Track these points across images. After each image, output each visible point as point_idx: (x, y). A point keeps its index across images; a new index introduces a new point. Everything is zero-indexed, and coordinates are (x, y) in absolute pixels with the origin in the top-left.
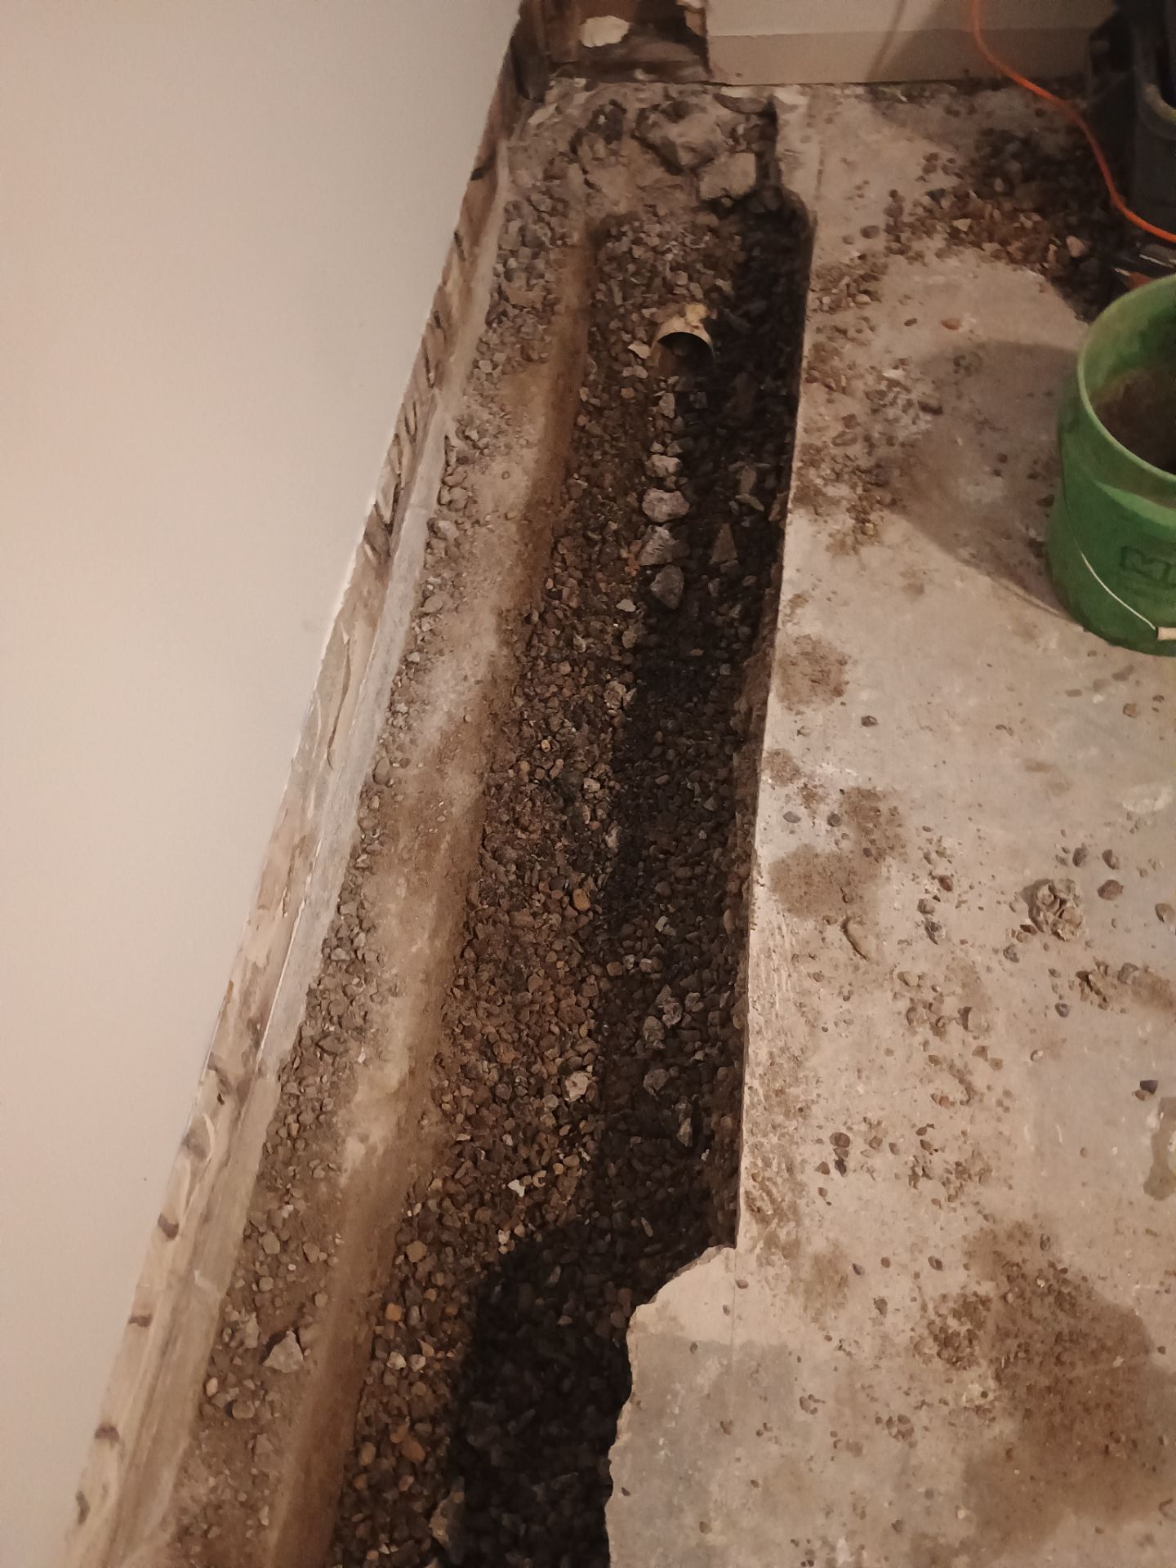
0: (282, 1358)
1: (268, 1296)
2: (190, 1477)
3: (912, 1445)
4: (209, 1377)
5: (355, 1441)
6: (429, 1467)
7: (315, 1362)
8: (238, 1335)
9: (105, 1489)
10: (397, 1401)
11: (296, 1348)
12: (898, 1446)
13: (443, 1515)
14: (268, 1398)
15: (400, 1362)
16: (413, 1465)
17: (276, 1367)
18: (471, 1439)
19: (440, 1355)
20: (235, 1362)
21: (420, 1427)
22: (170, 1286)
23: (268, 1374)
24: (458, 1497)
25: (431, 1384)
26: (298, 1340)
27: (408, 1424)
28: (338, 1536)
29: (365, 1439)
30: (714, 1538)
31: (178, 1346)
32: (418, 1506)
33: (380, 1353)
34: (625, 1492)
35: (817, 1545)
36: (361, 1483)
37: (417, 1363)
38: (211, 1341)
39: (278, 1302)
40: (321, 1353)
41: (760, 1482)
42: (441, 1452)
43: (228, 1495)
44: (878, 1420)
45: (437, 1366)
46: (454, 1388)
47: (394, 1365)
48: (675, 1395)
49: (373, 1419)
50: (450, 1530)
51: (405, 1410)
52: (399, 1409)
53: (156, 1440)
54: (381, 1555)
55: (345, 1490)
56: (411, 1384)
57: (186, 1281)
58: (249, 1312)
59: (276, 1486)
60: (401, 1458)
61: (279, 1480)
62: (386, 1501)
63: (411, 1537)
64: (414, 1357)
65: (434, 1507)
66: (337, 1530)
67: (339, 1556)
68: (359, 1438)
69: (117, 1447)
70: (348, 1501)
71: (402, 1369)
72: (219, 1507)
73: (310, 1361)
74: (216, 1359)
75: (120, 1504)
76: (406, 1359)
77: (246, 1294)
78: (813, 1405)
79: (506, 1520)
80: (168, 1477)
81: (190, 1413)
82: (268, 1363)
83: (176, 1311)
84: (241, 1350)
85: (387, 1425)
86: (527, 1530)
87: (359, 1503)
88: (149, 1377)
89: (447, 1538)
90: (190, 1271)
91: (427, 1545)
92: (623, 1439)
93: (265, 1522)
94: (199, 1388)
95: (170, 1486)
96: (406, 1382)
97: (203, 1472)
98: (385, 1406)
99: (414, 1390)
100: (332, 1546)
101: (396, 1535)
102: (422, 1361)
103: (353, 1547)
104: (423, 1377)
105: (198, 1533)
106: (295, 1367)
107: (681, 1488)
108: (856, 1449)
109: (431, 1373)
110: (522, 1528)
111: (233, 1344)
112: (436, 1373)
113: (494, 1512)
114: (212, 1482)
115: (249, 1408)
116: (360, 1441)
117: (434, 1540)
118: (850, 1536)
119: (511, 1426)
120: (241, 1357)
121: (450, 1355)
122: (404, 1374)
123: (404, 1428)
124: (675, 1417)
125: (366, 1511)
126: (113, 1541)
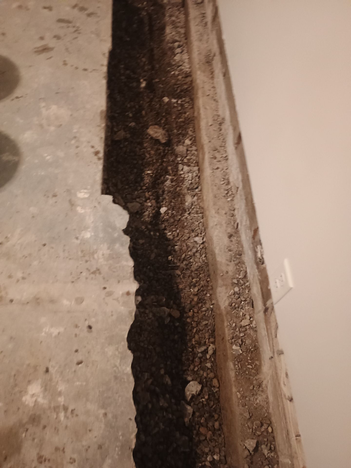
0: (252, 443)
1: (265, 464)
2: (265, 401)
3: (38, 454)
4: (272, 432)
5: (222, 429)
6: (197, 426)
7: (241, 445)
8: (268, 447)
9: (285, 385)
10: (213, 444)
11: (248, 447)
12: (43, 453)
13: (190, 413)
14: (251, 430)
15: (215, 457)
16: (202, 426)
17: (253, 440)
18: (187, 438)
19: (203, 463)
20: (266, 439)
21: (204, 438)
22: (296, 453)
23: (254, 438)
24: (186, 420)
25: (203, 452)
26: (249, 451)
27: (207, 438)
28: (218, 400)
29: (219, 430)
30: (102, 411)
31: (285, 436)
32: (197, 414)
33: (223, 458)
34: (130, 419)
35: (70, 416)
36: (216, 416)
37: (210, 458)
38: (276, 444)
39: (260, 463)
40: (240, 449)
41: (88, 431)
42: (195, 432)
43: (252, 399)
44: (49, 460)
45: (203, 459)
46: (196, 453)
47: (217, 456)
48: (118, 454)
49: (219, 436)
50: (186, 409)
51: (210, 442)
52: (212, 442)
53: (278, 406)
54: (204, 398)
55: (220, 413)
56: (210, 451)
57: (292, 457)
58: (269, 457)
59: (238, 404)
60: (207, 427)
61: (238, 406)
62: (207, 413)
63: (197, 405)
64: (211, 460)
65: (193, 415)
66: (219, 402)
67: (216, 394)
68: (221, 430)
69: (287, 397)
70: (218, 410)
71: (214, 454)
72: (253, 395)
73: (242, 445)
74: (272, 439)
75: (279, 383)
76: (214, 458)
77: (272, 463)
78: (71, 461)
79: (170, 416)
80: (271, 399)
81: (273, 419)
82: (255, 441)
83: (290, 446)
84: (266, 443)
85: (214, 436)
86: (163, 413)
87: (215, 411)
88: (288, 422)
89: (187, 407)
90: (292, 461)
91: (192, 404)
92: (133, 436)
93: (238, 393)
94: (274, 428)
95: (269, 397)
96: (212, 451)
97: (261, 403)
98: (216, 442)
99: (208, 449)
100: (219, 397)
101: (201, 404)
102: (208, 459)
103: (213, 398)
104: (207, 454)
105: (256, 386)
106: (246, 441)
107: (113, 424)
108: (57, 449)
109: (205, 456)
110: (165, 414)
111: (269, 445)
112: (203, 456)
113: (174, 417)
114: (258, 401)
115: (256, 425)
116: (220, 428)
117: (190, 405)
118: (60, 421)
119: (175, 445)
120: (265, 441)
121: (200, 464)
122: (213, 453)
123: (208, 436)
124: (117, 446)
125: (212, 409)
126: (276, 373)
